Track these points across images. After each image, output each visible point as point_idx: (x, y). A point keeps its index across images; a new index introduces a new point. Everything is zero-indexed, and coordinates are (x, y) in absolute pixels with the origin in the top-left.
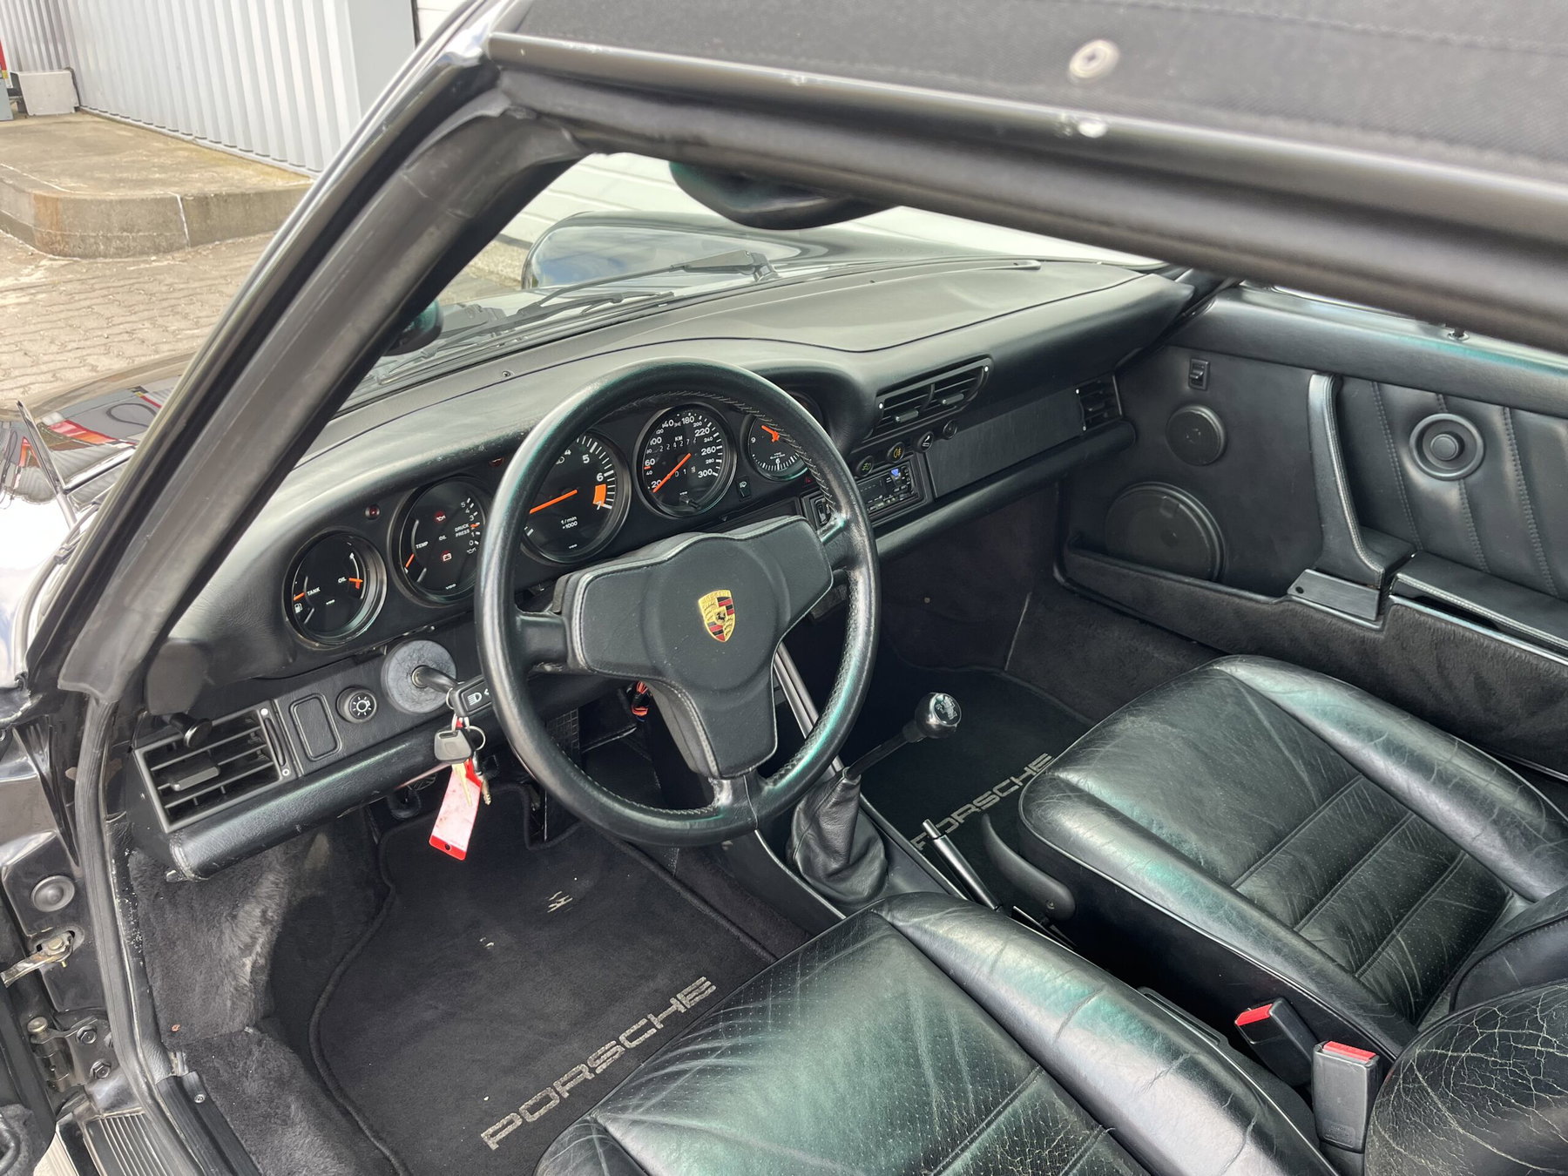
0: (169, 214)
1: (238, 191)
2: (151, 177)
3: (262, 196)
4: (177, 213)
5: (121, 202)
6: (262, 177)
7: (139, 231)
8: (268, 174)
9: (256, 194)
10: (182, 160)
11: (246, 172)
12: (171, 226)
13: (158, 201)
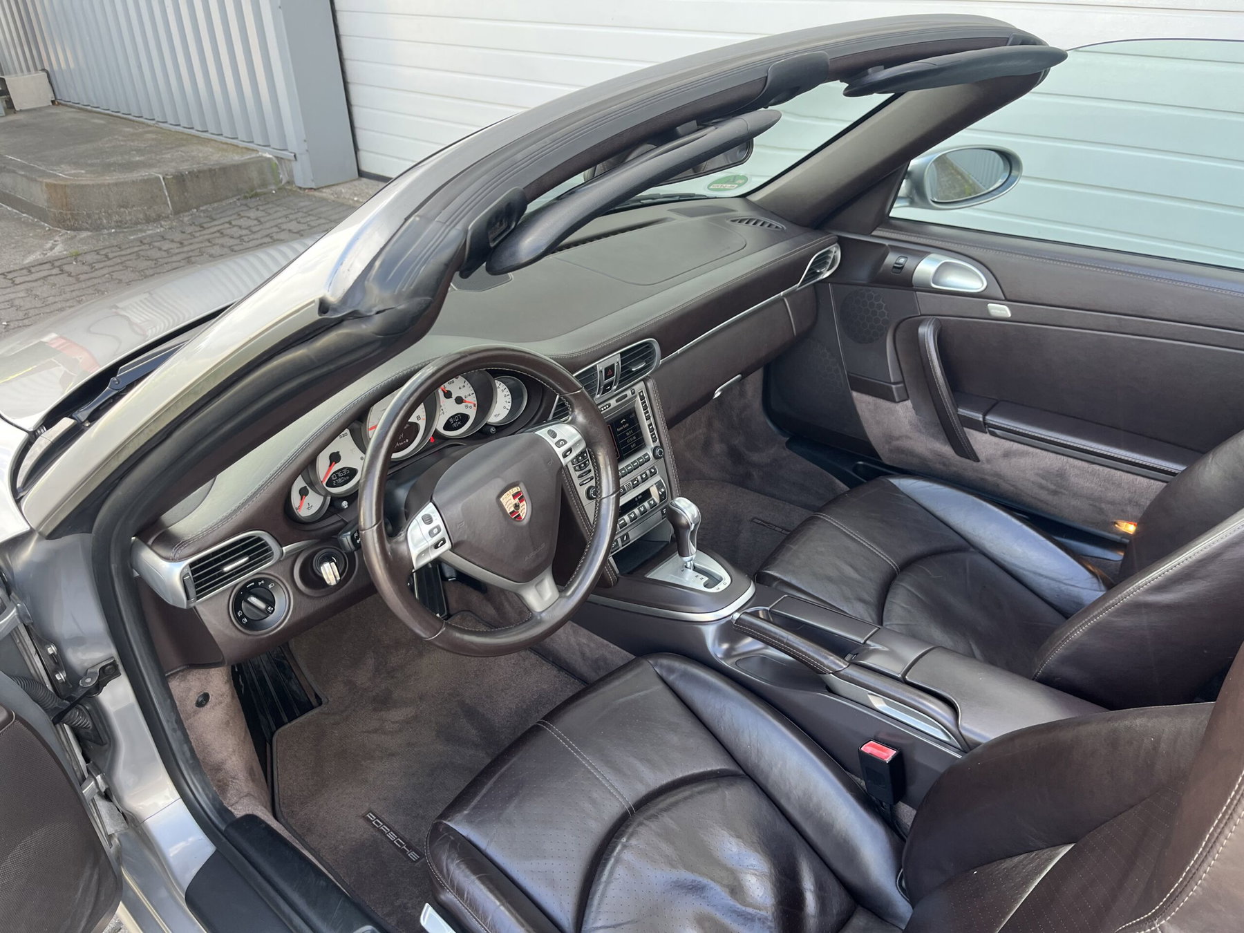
0: (155, 190)
1: (205, 168)
2: (133, 160)
3: (225, 170)
4: (161, 190)
5: (116, 184)
6: (220, 153)
7: (133, 206)
8: (223, 150)
9: (220, 169)
10: (152, 143)
11: (206, 149)
12: (158, 200)
13: (146, 181)
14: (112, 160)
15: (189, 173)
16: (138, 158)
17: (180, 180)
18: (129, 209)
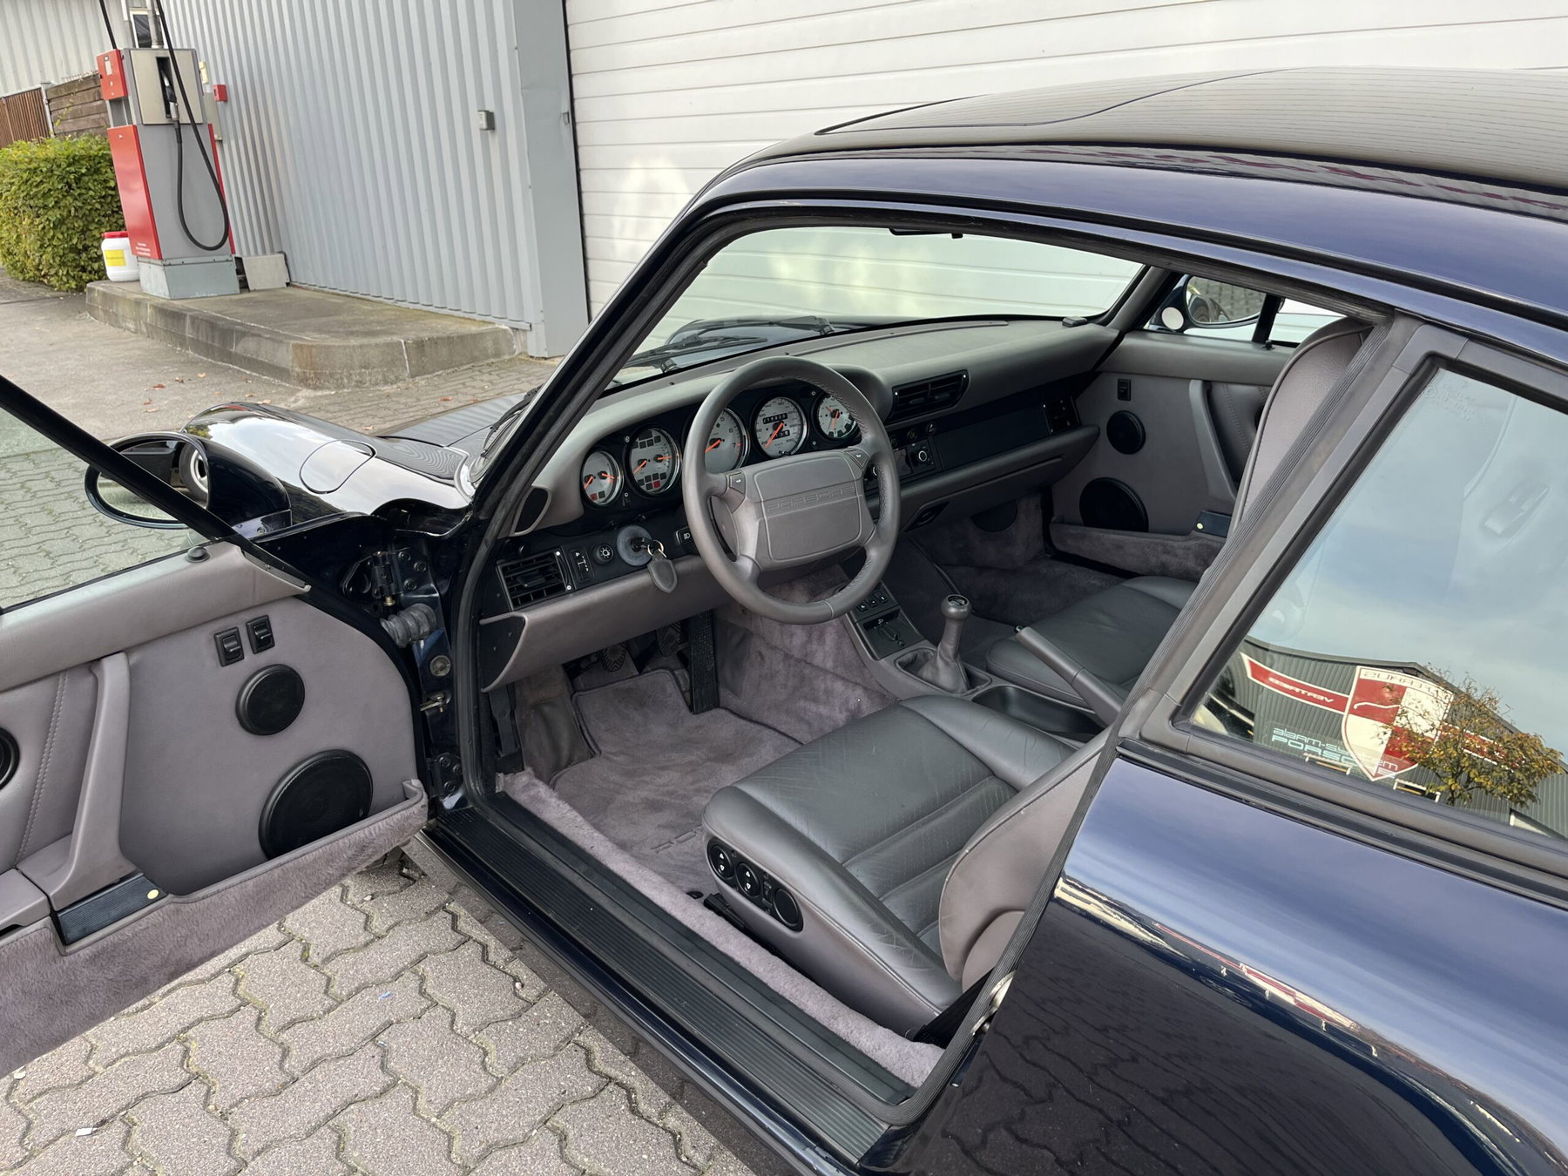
0: (396, 354)
1: (444, 335)
2: (375, 328)
3: (462, 338)
4: (402, 354)
5: (361, 346)
6: (458, 325)
7: (374, 367)
8: (461, 323)
9: (458, 337)
10: (392, 317)
11: (445, 322)
12: (397, 363)
13: (388, 345)
14: (355, 329)
15: (429, 339)
16: (379, 328)
17: (420, 345)
18: (370, 371)
